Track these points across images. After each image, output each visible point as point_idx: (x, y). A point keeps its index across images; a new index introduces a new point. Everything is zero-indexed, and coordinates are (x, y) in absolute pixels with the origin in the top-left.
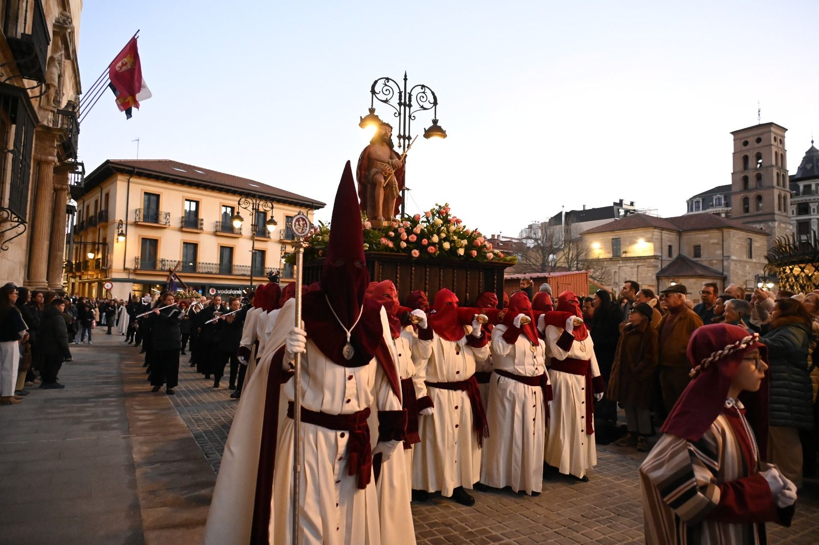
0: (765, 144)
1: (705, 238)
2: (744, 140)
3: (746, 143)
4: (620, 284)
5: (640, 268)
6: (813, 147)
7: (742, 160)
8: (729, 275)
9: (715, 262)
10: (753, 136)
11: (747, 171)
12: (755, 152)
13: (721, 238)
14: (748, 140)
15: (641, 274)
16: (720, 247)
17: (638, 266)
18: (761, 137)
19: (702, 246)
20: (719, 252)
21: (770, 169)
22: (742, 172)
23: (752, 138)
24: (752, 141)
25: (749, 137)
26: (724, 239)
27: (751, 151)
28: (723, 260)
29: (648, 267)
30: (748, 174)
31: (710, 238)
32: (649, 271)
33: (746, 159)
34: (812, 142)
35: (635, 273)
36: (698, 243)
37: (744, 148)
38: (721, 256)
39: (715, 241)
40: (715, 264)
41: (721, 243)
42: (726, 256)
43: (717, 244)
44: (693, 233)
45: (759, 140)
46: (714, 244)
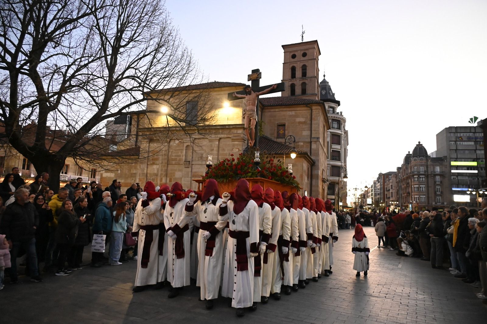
0: (310, 58)
1: (290, 116)
2: (293, 53)
3: (294, 56)
4: (193, 163)
5: (222, 140)
6: (324, 79)
7: (290, 70)
8: (318, 160)
9: (302, 144)
10: (301, 50)
11: (294, 79)
12: (302, 64)
13: (309, 117)
14: (296, 53)
15: (224, 150)
16: (308, 126)
17: (220, 138)
18: (306, 52)
19: (286, 125)
20: (306, 133)
21: (313, 79)
22: (291, 80)
23: (299, 52)
24: (299, 54)
25: (296, 51)
26: (313, 117)
27: (299, 63)
28: (311, 142)
29: (233, 140)
30: (295, 82)
31: (296, 116)
32: (234, 145)
33: (293, 69)
34: (324, 76)
35: (216, 149)
36: (283, 122)
37: (293, 60)
38: (309, 137)
39: (302, 120)
40: (302, 146)
41: (309, 122)
42: (314, 138)
43: (304, 123)
44: (277, 110)
45: (304, 55)
46: (300, 123)
